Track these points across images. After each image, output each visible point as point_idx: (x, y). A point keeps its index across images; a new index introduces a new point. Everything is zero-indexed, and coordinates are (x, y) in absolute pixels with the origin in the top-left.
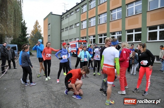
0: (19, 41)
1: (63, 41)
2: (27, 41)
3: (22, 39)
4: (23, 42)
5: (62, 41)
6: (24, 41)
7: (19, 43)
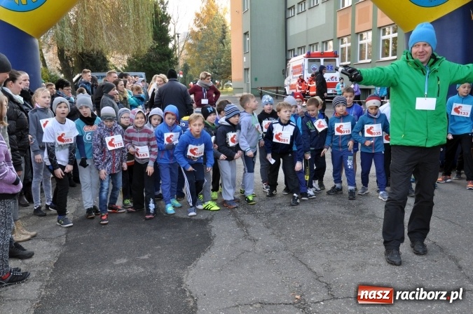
0: (149, 60)
1: (294, 50)
2: (173, 57)
3: (160, 54)
4: (161, 62)
5: (291, 50)
6: (164, 60)
7: (150, 67)
